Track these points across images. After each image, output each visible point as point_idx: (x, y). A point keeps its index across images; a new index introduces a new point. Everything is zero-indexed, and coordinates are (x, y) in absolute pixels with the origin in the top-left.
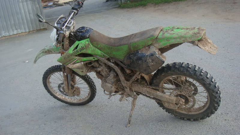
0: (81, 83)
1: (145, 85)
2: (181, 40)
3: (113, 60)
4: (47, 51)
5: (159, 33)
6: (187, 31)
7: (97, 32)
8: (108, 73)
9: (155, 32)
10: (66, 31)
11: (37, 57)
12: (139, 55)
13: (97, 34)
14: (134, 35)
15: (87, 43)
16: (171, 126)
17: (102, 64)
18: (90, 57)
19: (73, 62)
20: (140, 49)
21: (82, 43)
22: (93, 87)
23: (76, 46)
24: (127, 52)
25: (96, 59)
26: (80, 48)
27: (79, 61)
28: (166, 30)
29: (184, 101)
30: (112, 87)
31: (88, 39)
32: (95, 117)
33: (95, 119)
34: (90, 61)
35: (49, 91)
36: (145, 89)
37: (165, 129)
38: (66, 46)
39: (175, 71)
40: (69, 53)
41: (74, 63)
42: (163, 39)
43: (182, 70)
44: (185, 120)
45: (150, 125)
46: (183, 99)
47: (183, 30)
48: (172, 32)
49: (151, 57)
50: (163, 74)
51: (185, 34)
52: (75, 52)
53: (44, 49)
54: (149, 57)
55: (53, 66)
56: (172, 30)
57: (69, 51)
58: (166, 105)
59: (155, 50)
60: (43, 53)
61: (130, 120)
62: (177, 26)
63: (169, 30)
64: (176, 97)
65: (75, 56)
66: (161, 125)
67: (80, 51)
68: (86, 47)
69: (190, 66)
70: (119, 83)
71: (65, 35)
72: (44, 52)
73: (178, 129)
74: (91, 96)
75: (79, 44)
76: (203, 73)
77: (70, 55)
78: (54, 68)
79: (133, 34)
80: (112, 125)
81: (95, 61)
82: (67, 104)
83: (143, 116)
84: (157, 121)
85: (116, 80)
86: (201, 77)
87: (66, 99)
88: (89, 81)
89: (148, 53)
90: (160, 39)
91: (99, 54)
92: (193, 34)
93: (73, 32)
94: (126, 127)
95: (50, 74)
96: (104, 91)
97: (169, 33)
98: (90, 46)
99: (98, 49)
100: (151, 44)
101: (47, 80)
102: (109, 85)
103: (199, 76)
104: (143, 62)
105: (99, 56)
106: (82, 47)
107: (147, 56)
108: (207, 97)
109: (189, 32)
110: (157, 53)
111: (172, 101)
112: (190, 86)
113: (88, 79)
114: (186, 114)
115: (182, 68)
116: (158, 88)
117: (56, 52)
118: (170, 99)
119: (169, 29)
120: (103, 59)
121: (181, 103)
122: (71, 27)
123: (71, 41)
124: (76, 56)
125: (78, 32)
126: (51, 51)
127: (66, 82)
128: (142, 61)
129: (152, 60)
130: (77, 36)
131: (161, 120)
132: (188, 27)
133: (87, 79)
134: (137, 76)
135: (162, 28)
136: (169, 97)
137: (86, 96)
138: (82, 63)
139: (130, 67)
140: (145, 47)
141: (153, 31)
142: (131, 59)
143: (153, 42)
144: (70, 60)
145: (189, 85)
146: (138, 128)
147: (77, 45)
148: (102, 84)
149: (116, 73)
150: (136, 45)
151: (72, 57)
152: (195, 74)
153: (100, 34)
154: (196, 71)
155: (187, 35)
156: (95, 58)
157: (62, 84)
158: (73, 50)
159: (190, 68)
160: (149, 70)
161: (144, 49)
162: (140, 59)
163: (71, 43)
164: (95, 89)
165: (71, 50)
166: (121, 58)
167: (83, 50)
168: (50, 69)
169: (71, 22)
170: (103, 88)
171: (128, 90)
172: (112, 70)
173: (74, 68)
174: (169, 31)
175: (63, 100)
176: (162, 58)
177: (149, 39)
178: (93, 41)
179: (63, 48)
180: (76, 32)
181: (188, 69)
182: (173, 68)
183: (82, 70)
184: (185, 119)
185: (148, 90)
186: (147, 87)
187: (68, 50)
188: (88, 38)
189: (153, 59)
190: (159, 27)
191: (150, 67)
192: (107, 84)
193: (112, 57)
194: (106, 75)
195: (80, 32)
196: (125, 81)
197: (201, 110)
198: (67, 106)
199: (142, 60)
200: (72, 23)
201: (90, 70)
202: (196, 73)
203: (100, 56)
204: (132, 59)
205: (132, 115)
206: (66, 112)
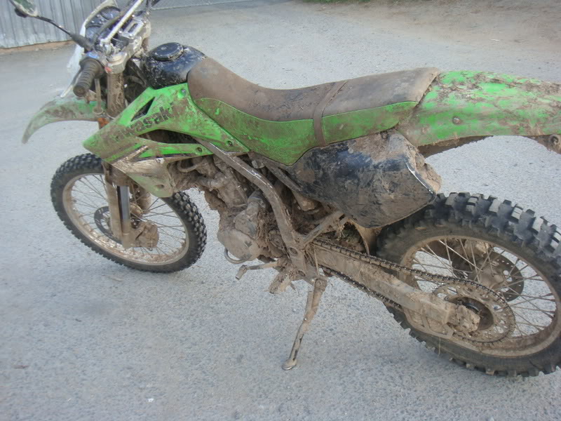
0: (161, 212)
1: (356, 254)
2: (506, 127)
3: (258, 163)
4: (59, 109)
5: (428, 90)
6: (532, 95)
7: (215, 63)
8: (241, 198)
9: (412, 84)
10: (112, 53)
11: (30, 126)
12: (347, 160)
13: (216, 72)
14: (336, 88)
15: (180, 96)
16: (424, 387)
17: (223, 169)
18: (187, 145)
19: (133, 155)
20: (352, 140)
21: (165, 97)
22: (196, 229)
23: (144, 104)
24: (307, 142)
25: (206, 152)
26: (157, 114)
27: (150, 153)
28: (453, 82)
29: (477, 319)
30: (249, 245)
31: (183, 85)
32: (195, 320)
33: (193, 326)
34: (188, 157)
35: (70, 225)
36: (355, 265)
37: (404, 395)
38: (115, 102)
39: (464, 223)
40: (120, 126)
41: (136, 159)
42: (440, 114)
43: (486, 225)
44: (468, 369)
45: (358, 373)
46: (476, 312)
47: (513, 91)
48: (474, 93)
49: (391, 173)
50: (419, 228)
51: (523, 107)
52: (139, 122)
53: (53, 103)
54: (384, 171)
55: (80, 154)
56: (475, 86)
57: (122, 119)
58: (416, 321)
59: (405, 150)
60: (48, 115)
61: (295, 348)
62: (492, 73)
63: (462, 84)
64: (454, 305)
65: (140, 136)
66: (392, 377)
67: (157, 123)
68: (176, 110)
69: (516, 215)
70: (273, 232)
71: (103, 67)
72: (51, 111)
73: (445, 401)
74: (189, 251)
75: (154, 98)
76: (557, 241)
77: (123, 132)
78: (83, 162)
79: (333, 84)
80: (241, 356)
81: (204, 157)
82: (121, 264)
83: (339, 335)
84: (380, 360)
85: (264, 225)
86: (549, 255)
87: (119, 252)
88: (185, 209)
89: (381, 158)
90: (428, 113)
91: (215, 138)
92: (551, 110)
93: (141, 58)
94: (283, 368)
95: (70, 178)
96: (227, 251)
97: (463, 96)
98: (187, 110)
99: (213, 120)
100: (395, 128)
101: (65, 194)
102: (243, 238)
103: (542, 252)
104: (358, 184)
105: (216, 143)
106: (162, 109)
107: (376, 167)
108: (552, 315)
109: (539, 99)
110: (412, 160)
111: (438, 316)
112: (500, 270)
113: (182, 203)
114: (474, 353)
115: (488, 218)
116: (398, 269)
117: (86, 115)
118: (431, 309)
119: (461, 78)
120: (229, 154)
121: (467, 325)
122: (132, 41)
123: (132, 85)
124: (144, 136)
125: (156, 59)
126: (71, 111)
127: (116, 209)
128: (356, 181)
129: (392, 182)
130: (151, 73)
131: (392, 359)
132: (532, 81)
133: (178, 204)
134: (334, 222)
135: (436, 74)
136: (429, 302)
137: (175, 250)
138: (162, 160)
139: (314, 192)
140: (370, 134)
141: (405, 81)
142: (319, 167)
143: (402, 119)
144: (121, 149)
145: (498, 267)
146: (320, 376)
147: (147, 101)
148: (220, 230)
149: (266, 201)
150: (339, 125)
151: (131, 139)
152: (530, 241)
153: (224, 72)
154: (536, 232)
155: (528, 112)
156: (203, 148)
157: (106, 209)
158: (136, 117)
159: (516, 220)
160: (378, 214)
161: (367, 139)
162: (349, 172)
163: (133, 92)
164: (201, 235)
165: (127, 117)
166: (288, 160)
167: (166, 119)
168: (71, 164)
169: (136, 25)
170: (223, 243)
171: (298, 260)
172: (254, 190)
173: (136, 173)
174: (464, 87)
175: (111, 252)
176: (428, 181)
177: (389, 108)
178: (198, 92)
179: (106, 107)
180: (148, 59)
181: (510, 223)
182: (456, 212)
183: (159, 183)
184: (468, 365)
185: (364, 268)
186: (363, 259)
187: (119, 113)
188: (186, 81)
189: (396, 181)
190: (426, 69)
191: (382, 207)
192: (235, 233)
193: (255, 153)
194: (234, 203)
195: (159, 60)
196: (294, 234)
197: (525, 347)
198: (120, 271)
199: (356, 177)
200: (138, 29)
201: (186, 182)
202: (533, 238)
203: (219, 144)
204: (323, 170)
205: (306, 335)
206: (114, 289)
